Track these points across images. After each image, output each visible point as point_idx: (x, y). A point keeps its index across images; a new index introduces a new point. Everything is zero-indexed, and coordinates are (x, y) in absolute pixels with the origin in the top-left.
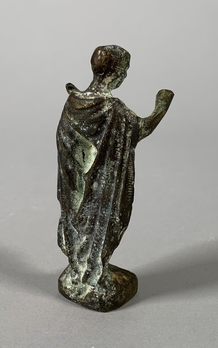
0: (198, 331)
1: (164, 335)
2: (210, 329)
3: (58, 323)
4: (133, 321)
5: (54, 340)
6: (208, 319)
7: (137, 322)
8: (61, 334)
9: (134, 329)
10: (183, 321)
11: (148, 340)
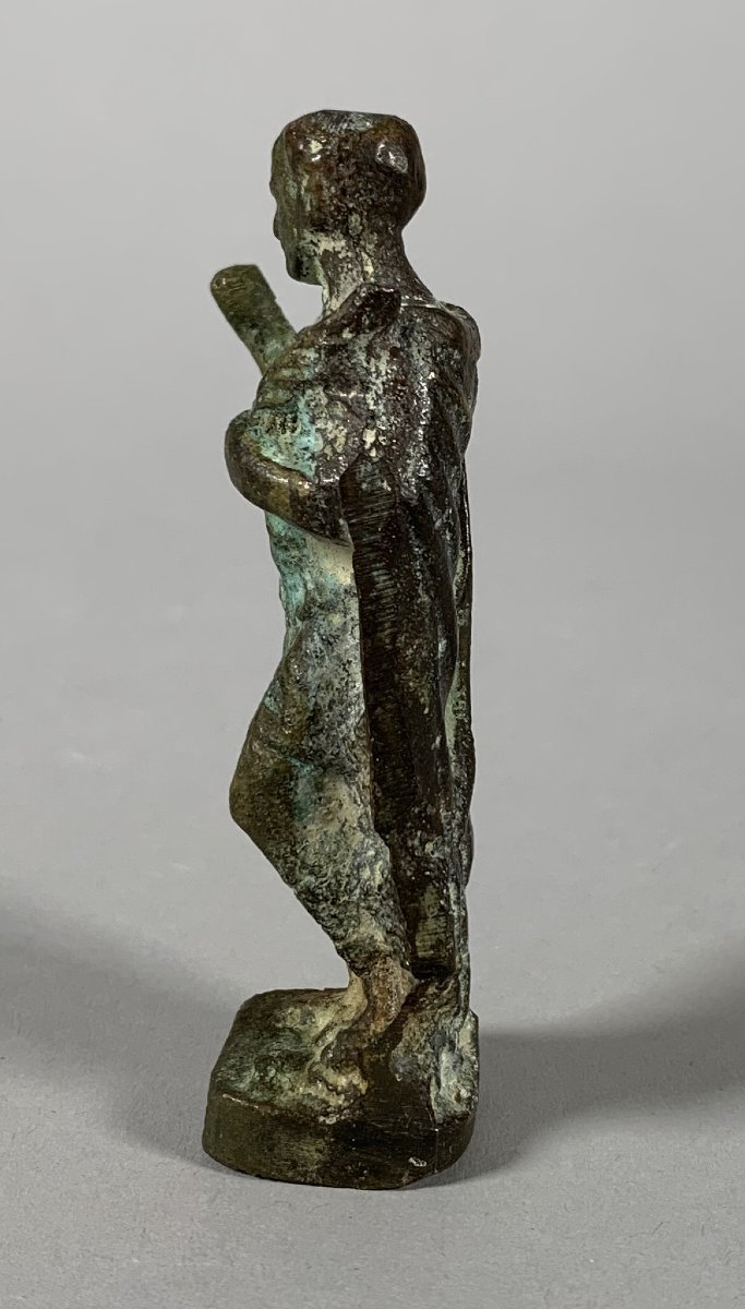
1: (605, 1272)
3: (179, 1224)
4: (482, 1216)
7: (496, 1221)
8: (194, 1267)
9: (484, 1250)
10: (680, 1218)
11: (543, 1293)
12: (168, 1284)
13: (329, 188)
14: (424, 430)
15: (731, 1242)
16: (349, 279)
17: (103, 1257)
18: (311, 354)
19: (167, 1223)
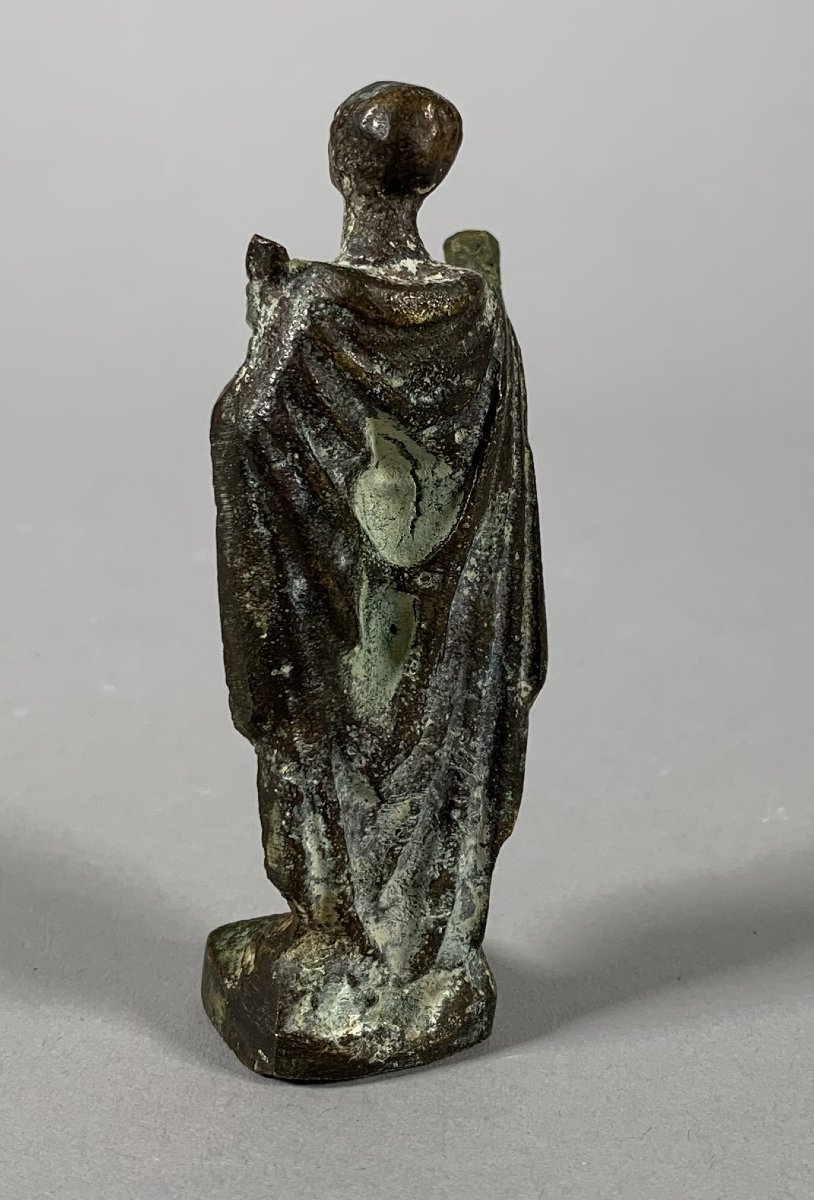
0: (725, 1161)
1: (596, 1174)
2: (769, 1153)
3: (198, 1125)
4: (482, 1120)
5: (182, 1188)
6: (764, 1119)
7: (494, 1125)
8: (211, 1166)
9: (482, 1152)
10: (667, 1123)
11: (537, 1193)
14: (277, 375)
15: (716, 1146)
17: (126, 1156)
19: (186, 1124)
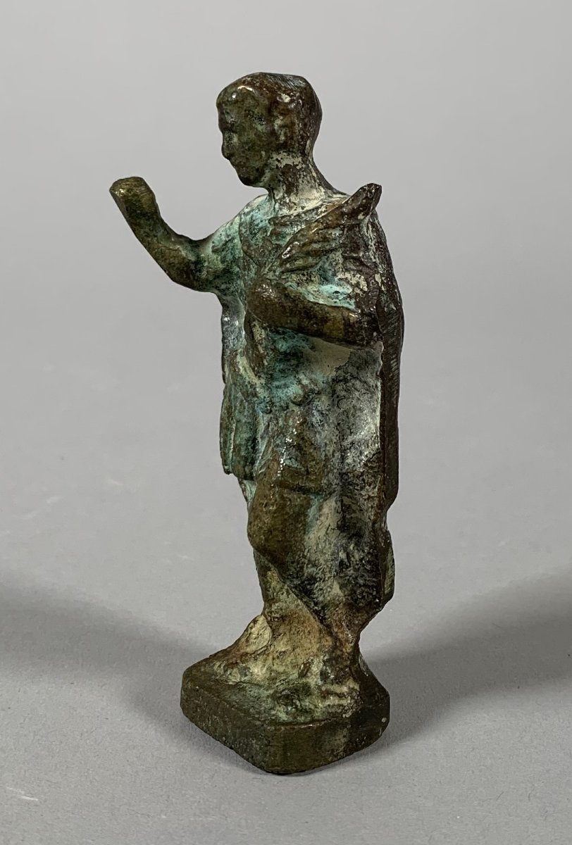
0: (555, 815)
1: (467, 825)
3: (191, 793)
4: (387, 788)
5: (183, 836)
7: (396, 791)
8: (202, 821)
9: (388, 810)
10: (514, 789)
11: (428, 838)
12: (185, 832)
13: (298, 124)
15: (548, 805)
16: (305, 182)
17: (143, 814)
18: (337, 233)
19: (183, 792)
